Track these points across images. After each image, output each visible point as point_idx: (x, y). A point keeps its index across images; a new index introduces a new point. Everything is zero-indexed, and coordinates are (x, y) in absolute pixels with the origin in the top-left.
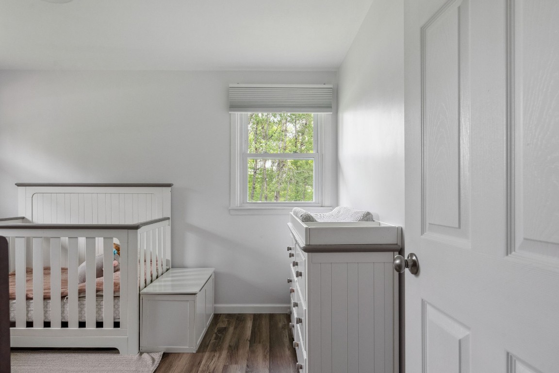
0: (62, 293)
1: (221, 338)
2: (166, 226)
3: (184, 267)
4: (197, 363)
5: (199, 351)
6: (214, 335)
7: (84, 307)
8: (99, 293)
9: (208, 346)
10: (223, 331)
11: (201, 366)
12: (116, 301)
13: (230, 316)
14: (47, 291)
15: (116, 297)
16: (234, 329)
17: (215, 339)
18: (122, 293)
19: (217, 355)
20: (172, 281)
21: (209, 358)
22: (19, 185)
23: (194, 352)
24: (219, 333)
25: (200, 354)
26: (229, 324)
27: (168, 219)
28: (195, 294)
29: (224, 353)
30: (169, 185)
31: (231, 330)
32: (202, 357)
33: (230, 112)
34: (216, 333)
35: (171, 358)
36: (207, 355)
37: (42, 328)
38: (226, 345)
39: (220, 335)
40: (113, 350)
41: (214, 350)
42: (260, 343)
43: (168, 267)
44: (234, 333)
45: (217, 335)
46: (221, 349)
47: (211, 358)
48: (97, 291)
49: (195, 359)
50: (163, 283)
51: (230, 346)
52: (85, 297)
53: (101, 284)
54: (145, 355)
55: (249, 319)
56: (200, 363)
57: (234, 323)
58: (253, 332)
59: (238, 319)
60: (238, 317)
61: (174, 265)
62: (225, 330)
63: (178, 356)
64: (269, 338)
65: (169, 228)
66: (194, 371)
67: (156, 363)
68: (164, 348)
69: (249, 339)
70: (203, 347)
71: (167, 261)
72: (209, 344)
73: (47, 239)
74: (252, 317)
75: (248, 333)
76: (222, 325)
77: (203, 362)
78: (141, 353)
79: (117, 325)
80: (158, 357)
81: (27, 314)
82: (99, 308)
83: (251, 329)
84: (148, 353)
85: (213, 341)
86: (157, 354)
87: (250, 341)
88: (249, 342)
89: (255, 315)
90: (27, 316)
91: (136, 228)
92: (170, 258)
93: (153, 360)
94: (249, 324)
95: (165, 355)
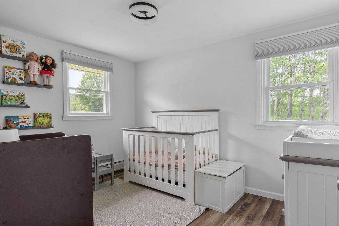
0: (162, 165)
1: (244, 209)
2: (216, 134)
3: (226, 160)
4: (223, 220)
5: (227, 213)
6: (240, 206)
7: (170, 173)
8: (177, 168)
9: (234, 212)
10: (247, 205)
11: (225, 223)
12: (184, 173)
13: (255, 196)
14: (156, 162)
15: (184, 171)
16: (255, 206)
17: (240, 209)
18: (186, 170)
19: (238, 219)
20: (220, 167)
21: (231, 219)
22: (153, 112)
23: (224, 213)
24: (244, 206)
25: (227, 215)
26: (253, 202)
27: (217, 130)
28: (225, 177)
29: (243, 220)
30: (217, 110)
31: (253, 206)
32: (228, 217)
33: (256, 61)
34: (242, 205)
35: (209, 212)
36: (231, 217)
37: (155, 180)
38: (246, 215)
39: (244, 207)
40: (182, 199)
41: (237, 216)
42: (271, 220)
43: (217, 159)
44: (254, 209)
45: (242, 206)
46: (241, 216)
47: (233, 220)
48: (176, 166)
49: (224, 217)
50: (213, 168)
51: (248, 216)
52: (171, 168)
53: (177, 163)
54: (197, 206)
55: (268, 202)
56: (225, 221)
57: (257, 202)
58: (268, 212)
59: (261, 200)
60: (261, 199)
61: (220, 158)
62: (249, 204)
63: (214, 212)
64: (279, 219)
65: (218, 135)
66: (220, 224)
67: (201, 212)
68: (207, 205)
69: (264, 215)
70: (231, 211)
71: (216, 155)
72: (235, 210)
73: (163, 138)
74: (272, 201)
75: (265, 211)
76: (247, 201)
77: (227, 221)
78: (195, 205)
79: (184, 186)
80: (203, 209)
81: (150, 172)
82: (177, 175)
83: (267, 209)
84: (199, 205)
85: (238, 209)
86: (203, 207)
87: (264, 217)
88: (262, 218)
89: (274, 200)
90: (150, 173)
91: (192, 134)
92: (218, 153)
93: (200, 210)
94: (267, 206)
95: (207, 210)
